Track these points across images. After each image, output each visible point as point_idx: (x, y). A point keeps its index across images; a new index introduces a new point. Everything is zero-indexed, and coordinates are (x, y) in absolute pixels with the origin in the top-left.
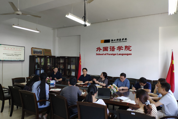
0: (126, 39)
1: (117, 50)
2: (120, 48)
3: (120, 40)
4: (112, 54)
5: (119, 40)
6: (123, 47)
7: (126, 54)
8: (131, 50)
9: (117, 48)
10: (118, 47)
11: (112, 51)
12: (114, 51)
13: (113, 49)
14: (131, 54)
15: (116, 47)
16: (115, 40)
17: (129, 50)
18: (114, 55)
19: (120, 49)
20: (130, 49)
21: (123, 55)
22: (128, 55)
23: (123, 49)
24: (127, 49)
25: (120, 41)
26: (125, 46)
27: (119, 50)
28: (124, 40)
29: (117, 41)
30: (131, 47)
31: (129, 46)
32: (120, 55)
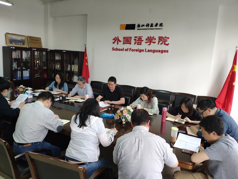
0: (161, 25)
1: (146, 42)
2: (150, 40)
3: (152, 26)
4: (137, 50)
5: (150, 26)
6: (155, 39)
7: (159, 51)
8: (168, 45)
9: (146, 39)
10: (148, 37)
11: (138, 44)
12: (141, 44)
13: (139, 41)
14: (167, 51)
15: (144, 39)
16: (144, 26)
17: (165, 44)
18: (141, 51)
19: (151, 42)
20: (167, 43)
21: (154, 51)
22: (162, 52)
23: (154, 43)
24: (161, 42)
25: (152, 28)
26: (159, 37)
27: (149, 43)
28: (158, 27)
29: (147, 28)
30: (168, 38)
31: (166, 37)
32: (149, 53)
